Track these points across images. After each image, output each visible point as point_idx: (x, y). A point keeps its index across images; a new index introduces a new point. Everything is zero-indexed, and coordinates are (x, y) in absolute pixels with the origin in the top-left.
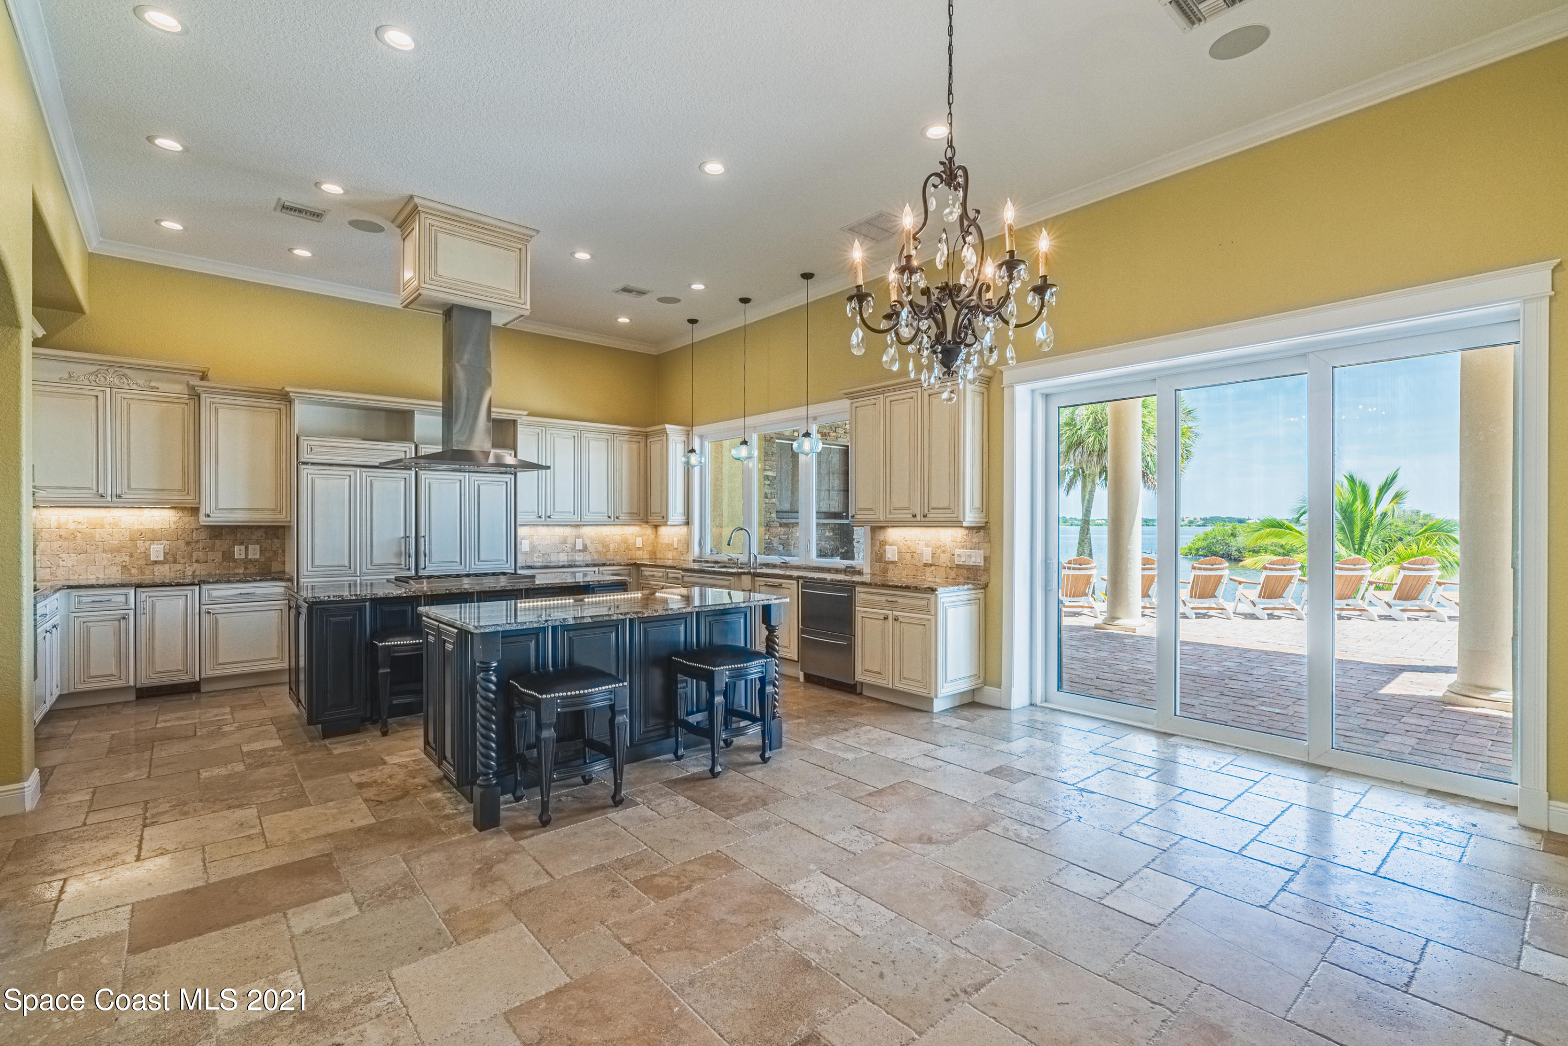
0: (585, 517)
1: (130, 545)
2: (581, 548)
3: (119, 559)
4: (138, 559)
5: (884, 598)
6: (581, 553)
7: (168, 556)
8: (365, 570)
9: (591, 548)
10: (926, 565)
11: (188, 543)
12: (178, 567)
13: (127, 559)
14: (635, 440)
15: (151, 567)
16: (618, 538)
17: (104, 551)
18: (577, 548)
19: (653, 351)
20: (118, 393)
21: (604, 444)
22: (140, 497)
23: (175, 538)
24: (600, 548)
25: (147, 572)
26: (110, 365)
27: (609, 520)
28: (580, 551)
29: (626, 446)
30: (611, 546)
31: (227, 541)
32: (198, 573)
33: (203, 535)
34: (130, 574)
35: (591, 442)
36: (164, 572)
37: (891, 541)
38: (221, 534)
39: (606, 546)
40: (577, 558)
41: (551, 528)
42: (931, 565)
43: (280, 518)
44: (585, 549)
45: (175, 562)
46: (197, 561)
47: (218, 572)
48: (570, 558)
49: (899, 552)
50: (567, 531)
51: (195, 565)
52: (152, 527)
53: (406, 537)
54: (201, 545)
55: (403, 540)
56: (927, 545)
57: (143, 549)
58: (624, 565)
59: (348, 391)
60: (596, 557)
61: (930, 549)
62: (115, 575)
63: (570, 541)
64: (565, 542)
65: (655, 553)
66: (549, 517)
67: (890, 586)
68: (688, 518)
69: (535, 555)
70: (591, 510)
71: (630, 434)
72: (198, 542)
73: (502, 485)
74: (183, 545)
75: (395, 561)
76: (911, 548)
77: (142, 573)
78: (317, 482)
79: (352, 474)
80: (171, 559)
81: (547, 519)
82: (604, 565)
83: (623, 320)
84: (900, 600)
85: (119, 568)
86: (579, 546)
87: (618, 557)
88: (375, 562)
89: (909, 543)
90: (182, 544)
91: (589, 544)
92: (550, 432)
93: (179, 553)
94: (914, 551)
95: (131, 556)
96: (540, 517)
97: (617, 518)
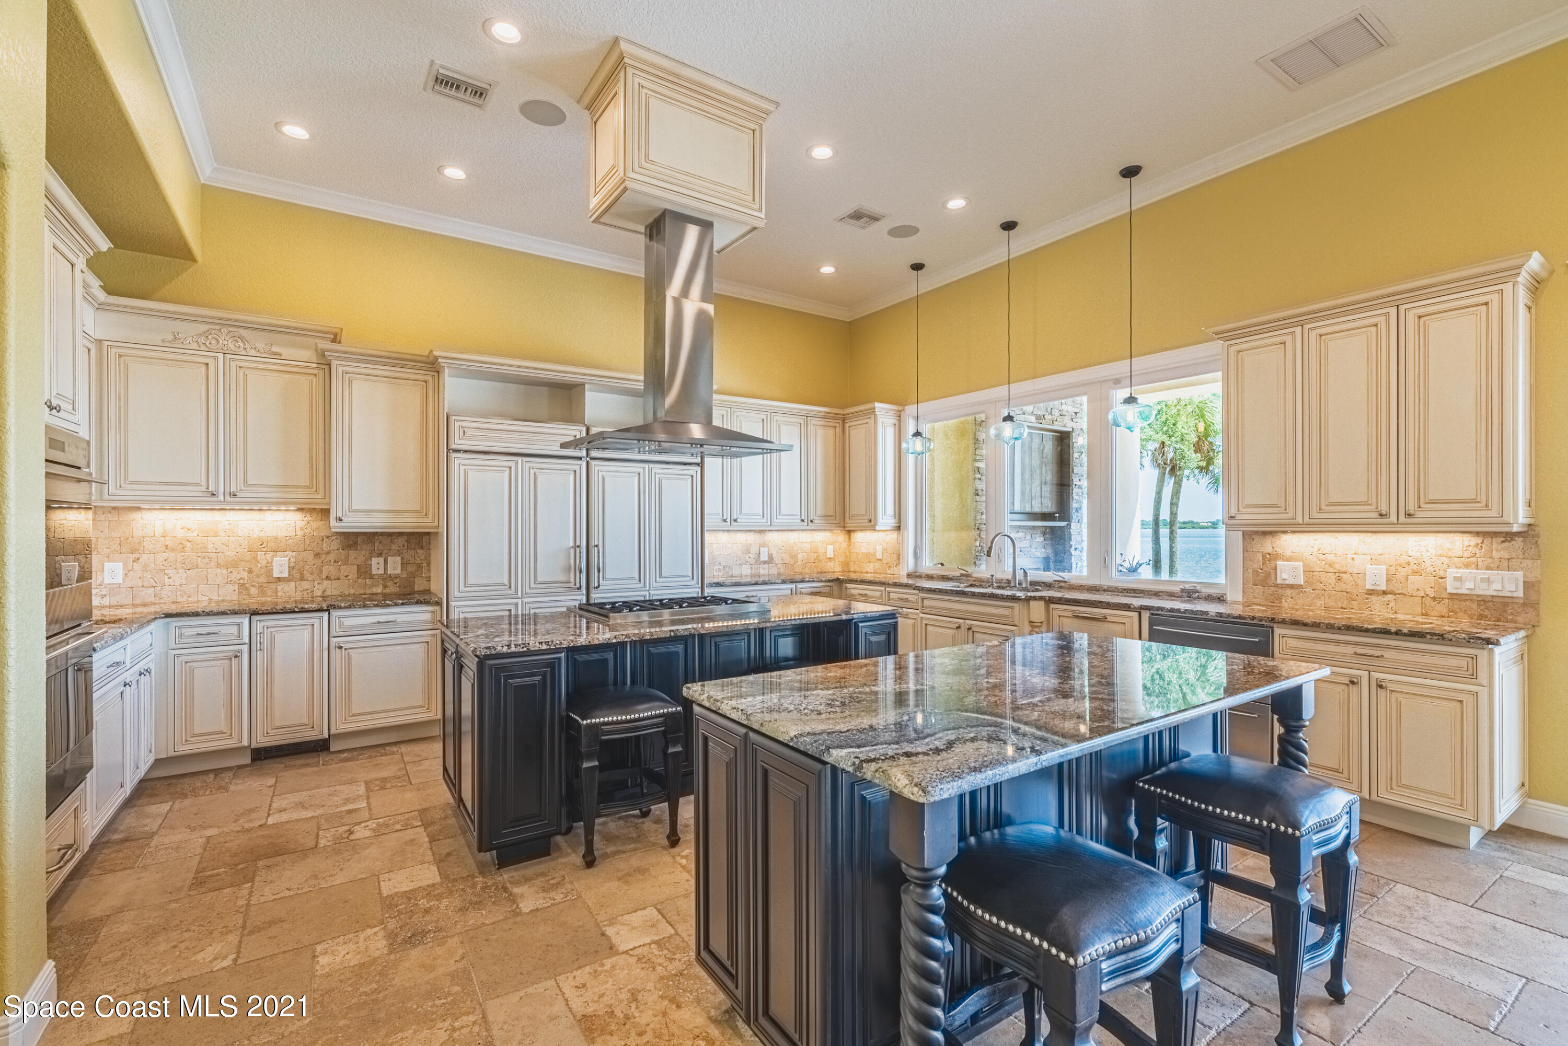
0: (775, 521)
1: (248, 558)
2: (766, 559)
3: (235, 576)
4: (258, 576)
5: (1350, 650)
6: (766, 566)
7: (294, 572)
8: (528, 590)
9: (777, 559)
10: (1371, 592)
11: (317, 555)
12: (305, 585)
13: (245, 575)
14: (831, 424)
15: (273, 586)
16: (807, 547)
17: (218, 566)
18: (762, 559)
19: (846, 316)
20: (234, 360)
21: (797, 429)
23: (302, 548)
24: (787, 559)
25: (269, 592)
26: (225, 323)
27: (803, 524)
28: (765, 562)
29: (820, 432)
30: (800, 556)
31: (363, 553)
32: (328, 593)
33: (335, 544)
34: (249, 594)
35: (783, 427)
36: (289, 593)
37: (1288, 553)
38: (356, 543)
39: (794, 557)
40: (762, 572)
41: (732, 534)
42: (1384, 593)
43: (424, 523)
44: (770, 560)
45: (302, 579)
46: (328, 578)
47: (352, 591)
48: (753, 572)
49: (1308, 571)
50: (751, 538)
51: (326, 582)
52: (274, 534)
53: (577, 547)
54: (332, 557)
55: (573, 551)
56: (1373, 561)
57: (264, 563)
59: (509, 356)
60: (782, 570)
61: (1384, 567)
62: (229, 596)
63: (754, 550)
64: (748, 552)
65: (848, 564)
66: (735, 520)
67: (1367, 630)
68: (899, 522)
69: (716, 567)
70: (782, 512)
71: (825, 417)
72: (328, 553)
73: (687, 480)
74: (312, 557)
75: (562, 578)
76: (1336, 566)
77: (263, 593)
78: (471, 475)
79: (512, 464)
80: (298, 576)
81: (733, 523)
83: (828, 270)
84: (1388, 654)
85: (236, 587)
86: (764, 557)
87: (807, 570)
88: (540, 579)
89: (1330, 558)
90: (309, 556)
91: (775, 555)
92: (736, 413)
93: (307, 567)
94: (1343, 569)
95: (250, 571)
96: (725, 521)
97: (812, 521)
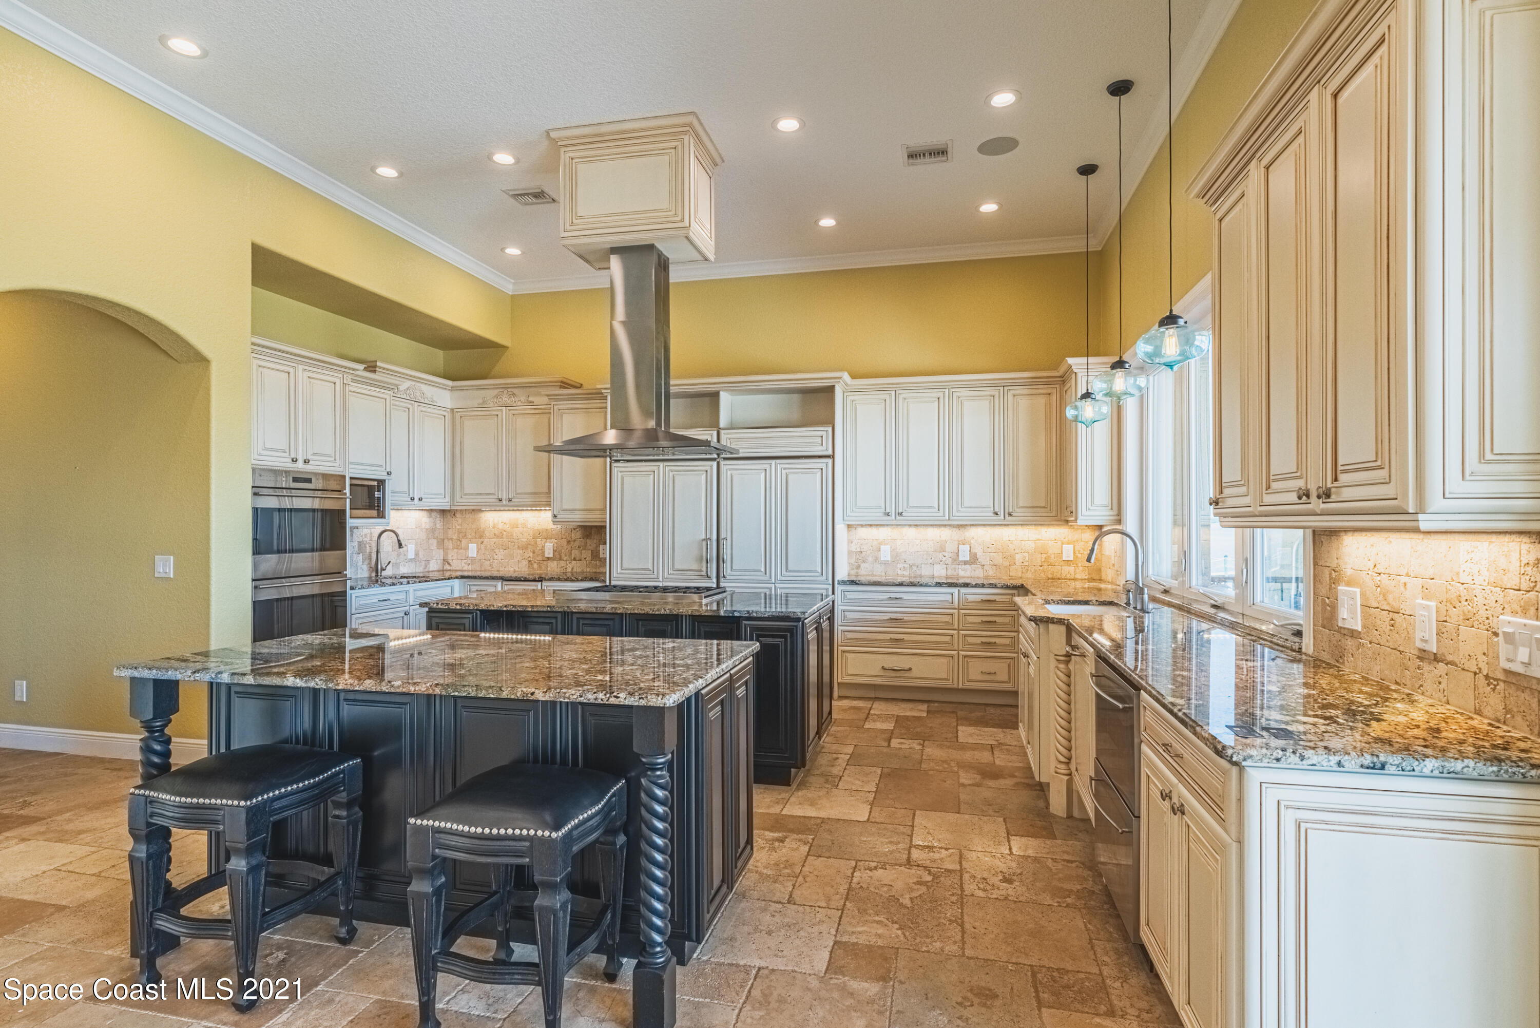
0: (955, 513)
1: (533, 543)
2: (968, 559)
3: (526, 555)
4: (538, 555)
6: (968, 566)
7: (556, 553)
8: (667, 575)
9: (982, 558)
10: (1423, 655)
11: (569, 542)
12: (562, 563)
13: (531, 554)
14: (1042, 391)
15: (545, 563)
16: (1031, 546)
17: (519, 548)
18: (961, 558)
20: (510, 410)
21: (985, 404)
22: (521, 500)
23: (560, 537)
24: (999, 560)
25: (543, 567)
26: (506, 387)
27: (996, 518)
28: (965, 563)
29: (1023, 403)
30: (1018, 558)
31: (595, 541)
32: (575, 570)
33: (578, 534)
34: (533, 568)
35: (966, 403)
36: (553, 568)
37: (1350, 572)
38: (591, 534)
39: (1010, 558)
40: (961, 573)
41: (921, 530)
42: (1429, 658)
44: (973, 560)
45: (560, 559)
46: (575, 559)
47: (588, 570)
48: (950, 573)
49: (1365, 607)
50: (945, 534)
51: (574, 562)
52: (545, 527)
53: (708, 539)
54: (577, 544)
55: (704, 543)
56: (1426, 593)
57: (540, 547)
58: (1002, 587)
60: (991, 573)
61: (1433, 604)
62: (522, 569)
63: (951, 547)
64: (942, 549)
65: (1100, 570)
66: (900, 514)
68: (1119, 514)
69: (900, 566)
70: (966, 503)
71: (1033, 383)
72: (575, 541)
73: (816, 473)
74: (565, 544)
75: (695, 567)
76: (1390, 598)
77: (540, 567)
79: (656, 469)
80: (558, 556)
81: (898, 517)
82: (966, 585)
83: (989, 208)
85: (527, 563)
86: (965, 556)
88: (677, 567)
89: (1384, 581)
90: (564, 542)
91: (980, 554)
92: (902, 396)
93: (563, 551)
95: (534, 552)
96: (888, 514)
97: (1010, 515)
